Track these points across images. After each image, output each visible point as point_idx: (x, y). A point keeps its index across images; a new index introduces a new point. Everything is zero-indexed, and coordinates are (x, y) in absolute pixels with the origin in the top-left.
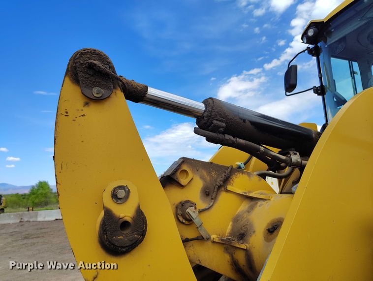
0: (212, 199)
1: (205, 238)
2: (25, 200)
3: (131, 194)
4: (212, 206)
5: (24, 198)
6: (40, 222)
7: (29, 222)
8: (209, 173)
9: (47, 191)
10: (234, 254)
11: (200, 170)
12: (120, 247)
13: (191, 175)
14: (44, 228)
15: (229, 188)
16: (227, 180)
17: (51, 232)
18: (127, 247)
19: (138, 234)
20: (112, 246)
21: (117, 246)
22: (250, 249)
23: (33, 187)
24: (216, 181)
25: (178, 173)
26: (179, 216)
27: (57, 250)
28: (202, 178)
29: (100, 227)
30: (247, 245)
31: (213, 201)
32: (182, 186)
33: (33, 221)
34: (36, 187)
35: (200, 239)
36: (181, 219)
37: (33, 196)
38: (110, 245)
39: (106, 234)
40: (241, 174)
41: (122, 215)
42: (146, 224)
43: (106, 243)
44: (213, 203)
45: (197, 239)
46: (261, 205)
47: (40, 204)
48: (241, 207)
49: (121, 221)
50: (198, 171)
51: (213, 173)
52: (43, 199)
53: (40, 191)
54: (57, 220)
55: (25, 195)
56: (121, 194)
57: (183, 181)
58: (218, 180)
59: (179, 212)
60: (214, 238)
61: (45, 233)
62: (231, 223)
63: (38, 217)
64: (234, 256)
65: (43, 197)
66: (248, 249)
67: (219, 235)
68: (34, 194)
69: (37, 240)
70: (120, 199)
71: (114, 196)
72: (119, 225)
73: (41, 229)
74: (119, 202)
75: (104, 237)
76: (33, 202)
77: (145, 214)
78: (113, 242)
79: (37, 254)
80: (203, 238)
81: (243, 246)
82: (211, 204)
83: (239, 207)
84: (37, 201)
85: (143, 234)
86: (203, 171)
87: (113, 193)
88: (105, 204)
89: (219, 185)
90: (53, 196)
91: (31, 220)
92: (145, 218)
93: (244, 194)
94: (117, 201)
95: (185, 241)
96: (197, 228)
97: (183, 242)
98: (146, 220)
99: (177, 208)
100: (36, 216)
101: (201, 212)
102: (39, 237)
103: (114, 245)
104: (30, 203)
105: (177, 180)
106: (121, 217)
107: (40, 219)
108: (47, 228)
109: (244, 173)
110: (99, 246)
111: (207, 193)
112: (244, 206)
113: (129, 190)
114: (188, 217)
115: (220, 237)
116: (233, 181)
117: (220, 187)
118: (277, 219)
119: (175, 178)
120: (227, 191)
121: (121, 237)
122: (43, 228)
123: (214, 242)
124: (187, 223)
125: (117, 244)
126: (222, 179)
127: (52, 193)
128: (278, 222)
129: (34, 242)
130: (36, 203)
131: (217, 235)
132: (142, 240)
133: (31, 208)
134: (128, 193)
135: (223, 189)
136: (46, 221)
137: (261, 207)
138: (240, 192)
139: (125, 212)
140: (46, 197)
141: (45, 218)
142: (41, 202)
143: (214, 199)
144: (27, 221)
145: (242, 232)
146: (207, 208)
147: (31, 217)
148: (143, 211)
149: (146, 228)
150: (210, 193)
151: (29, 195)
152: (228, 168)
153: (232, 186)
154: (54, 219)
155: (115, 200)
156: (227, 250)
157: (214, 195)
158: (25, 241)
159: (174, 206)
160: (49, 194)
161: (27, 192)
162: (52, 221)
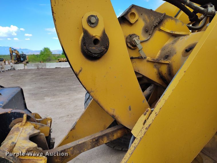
0: (150, 35)
1: (143, 58)
2: (38, 58)
3: (100, 22)
4: (149, 39)
5: (38, 57)
6: (48, 69)
7: (42, 68)
8: (149, 17)
9: (49, 53)
10: (160, 68)
11: (143, 14)
12: (94, 53)
13: (137, 16)
14: (51, 72)
15: (162, 28)
16: (160, 22)
17: (54, 73)
18: (97, 54)
19: (104, 47)
20: (89, 53)
21: (92, 53)
22: (171, 64)
23: (41, 51)
24: (153, 23)
25: (129, 14)
26: (128, 43)
27: (58, 81)
28: (144, 20)
29: (81, 42)
30: (170, 61)
31: (150, 36)
32: (131, 24)
33: (44, 68)
34: (43, 51)
35: (141, 58)
36: (129, 45)
37: (42, 56)
38: (88, 52)
39: (85, 45)
40: (170, 20)
41: (94, 35)
42: (109, 43)
43: (86, 51)
44: (150, 37)
45: (138, 58)
46: (182, 39)
47: (47, 60)
48: (168, 41)
49: (94, 38)
50: (142, 15)
51: (152, 18)
52: (48, 58)
53: (46, 53)
54: (56, 68)
55: (38, 55)
56: (93, 20)
57: (132, 21)
58: (155, 22)
59: (128, 40)
60: (148, 59)
61: (51, 73)
62: (160, 51)
63: (47, 66)
64: (160, 69)
65: (47, 56)
66: (170, 63)
67: (152, 58)
68: (42, 55)
69: (48, 76)
70: (93, 24)
71: (89, 21)
72: (93, 41)
73: (49, 72)
74: (92, 26)
75: (84, 47)
76: (43, 59)
77: (108, 36)
78: (89, 50)
79: (48, 83)
80: (142, 58)
81: (167, 62)
82: (149, 38)
83: (167, 42)
84: (44, 58)
85: (107, 48)
86: (145, 15)
87: (88, 19)
88: (83, 27)
89: (155, 25)
90: (53, 56)
91: (43, 67)
92: (108, 39)
93: (171, 32)
94: (91, 25)
95: (132, 58)
96: (139, 51)
97: (131, 59)
98: (109, 40)
99: (127, 38)
100: (45, 66)
101: (142, 42)
102: (48, 75)
103: (90, 52)
104: (41, 59)
105: (128, 20)
106: (93, 36)
107: (47, 67)
108: (52, 72)
109: (173, 19)
110: (82, 54)
111: (147, 31)
112: (170, 40)
113: (98, 19)
114: (134, 44)
115: (152, 59)
116: (164, 24)
117: (156, 27)
118: (193, 44)
119: (127, 18)
120: (160, 30)
121: (94, 48)
122: (49, 71)
123: (148, 61)
124: (133, 48)
125: (92, 52)
126: (157, 21)
127: (52, 54)
128: (193, 45)
129: (46, 77)
130: (44, 60)
131: (150, 57)
132: (106, 52)
133: (42, 62)
134: (97, 20)
135: (157, 29)
136: (51, 68)
137: (182, 40)
138: (169, 31)
139: (96, 33)
140: (49, 57)
141: (50, 67)
142: (47, 59)
143: (151, 35)
144: (41, 68)
145: (167, 54)
146: (146, 40)
147: (43, 66)
148: (107, 34)
149: (109, 45)
150: (148, 31)
151: (40, 55)
152: (162, 14)
153: (164, 27)
154: (55, 67)
155: (89, 24)
156: (155, 66)
157: (151, 32)
158: (42, 77)
159: (126, 38)
160: (50, 55)
161: (39, 53)
162: (54, 68)
